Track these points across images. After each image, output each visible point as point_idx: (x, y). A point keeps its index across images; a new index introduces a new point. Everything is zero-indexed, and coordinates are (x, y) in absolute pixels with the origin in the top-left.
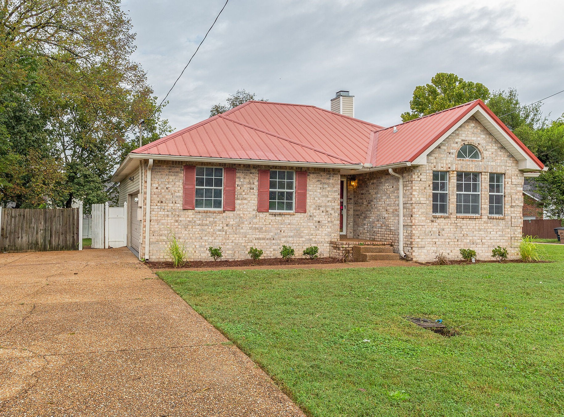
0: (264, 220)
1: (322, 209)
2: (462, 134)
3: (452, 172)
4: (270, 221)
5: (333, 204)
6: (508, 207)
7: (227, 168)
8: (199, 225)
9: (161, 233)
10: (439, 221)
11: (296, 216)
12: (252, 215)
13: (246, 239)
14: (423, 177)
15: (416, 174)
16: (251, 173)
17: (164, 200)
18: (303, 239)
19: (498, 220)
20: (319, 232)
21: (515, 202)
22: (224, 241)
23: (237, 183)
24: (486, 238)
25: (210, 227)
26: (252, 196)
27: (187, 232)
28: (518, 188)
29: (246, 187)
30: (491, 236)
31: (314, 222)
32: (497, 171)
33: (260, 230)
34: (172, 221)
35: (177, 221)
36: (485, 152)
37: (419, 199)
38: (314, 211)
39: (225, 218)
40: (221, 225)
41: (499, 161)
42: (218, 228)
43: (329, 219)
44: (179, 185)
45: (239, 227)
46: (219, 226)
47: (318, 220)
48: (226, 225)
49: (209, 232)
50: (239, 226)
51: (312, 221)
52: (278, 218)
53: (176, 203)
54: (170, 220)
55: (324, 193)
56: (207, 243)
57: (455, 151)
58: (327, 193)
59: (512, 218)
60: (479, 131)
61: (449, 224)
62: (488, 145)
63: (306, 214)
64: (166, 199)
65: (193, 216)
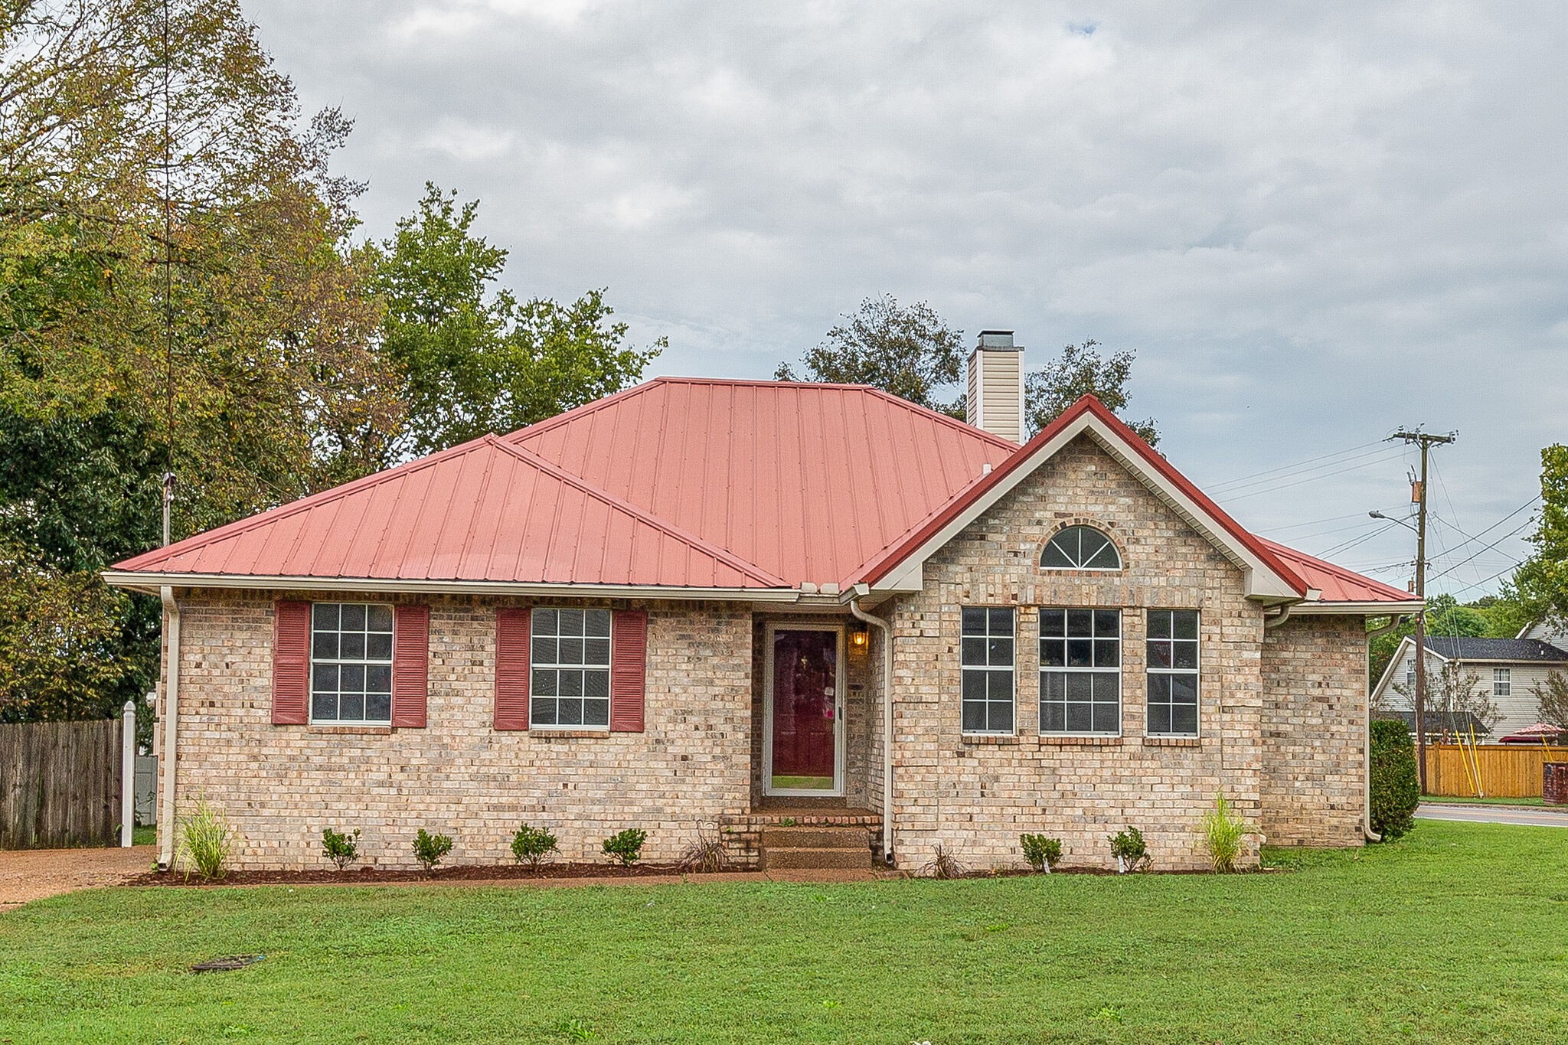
0: (513, 754)
1: (694, 719)
2: (1054, 496)
3: (1023, 609)
4: (533, 756)
5: (730, 706)
6: (1212, 709)
7: (405, 605)
8: (320, 768)
9: (210, 790)
10: (982, 753)
11: (612, 741)
12: (476, 740)
13: (461, 808)
14: (930, 626)
15: (906, 615)
16: (473, 619)
17: (217, 699)
18: (635, 809)
19: (1178, 750)
20: (684, 787)
21: (1232, 696)
22: (395, 814)
23: (432, 647)
24: (1138, 803)
25: (352, 775)
26: (477, 686)
27: (284, 789)
28: (1244, 652)
29: (461, 657)
30: (1153, 797)
31: (670, 758)
32: (1173, 603)
33: (502, 782)
34: (242, 757)
35: (255, 758)
36: (1131, 548)
37: (917, 689)
38: (670, 726)
39: (397, 748)
40: (385, 768)
41: (1178, 573)
42: (376, 776)
43: (717, 751)
44: (263, 657)
45: (438, 774)
46: (378, 770)
47: (682, 751)
48: (399, 767)
49: (349, 789)
50: (438, 770)
51: (661, 756)
52: (558, 747)
53: (252, 706)
54: (236, 755)
55: (701, 674)
56: (342, 821)
57: (1034, 546)
58: (710, 674)
59: (1225, 743)
60: (1113, 485)
61: (1015, 763)
62: (1141, 527)
63: (644, 735)
64: (225, 696)
65: (303, 744)
